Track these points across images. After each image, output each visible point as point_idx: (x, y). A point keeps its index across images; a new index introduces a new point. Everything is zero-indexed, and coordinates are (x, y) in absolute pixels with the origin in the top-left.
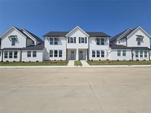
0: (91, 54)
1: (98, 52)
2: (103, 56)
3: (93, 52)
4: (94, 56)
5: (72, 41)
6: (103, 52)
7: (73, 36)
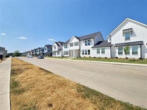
0: (82, 53)
1: (86, 51)
2: (89, 54)
3: (83, 51)
4: (83, 54)
5: (72, 45)
6: (89, 51)
7: (72, 42)
